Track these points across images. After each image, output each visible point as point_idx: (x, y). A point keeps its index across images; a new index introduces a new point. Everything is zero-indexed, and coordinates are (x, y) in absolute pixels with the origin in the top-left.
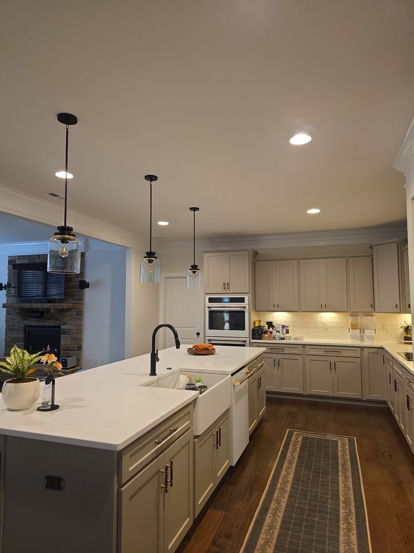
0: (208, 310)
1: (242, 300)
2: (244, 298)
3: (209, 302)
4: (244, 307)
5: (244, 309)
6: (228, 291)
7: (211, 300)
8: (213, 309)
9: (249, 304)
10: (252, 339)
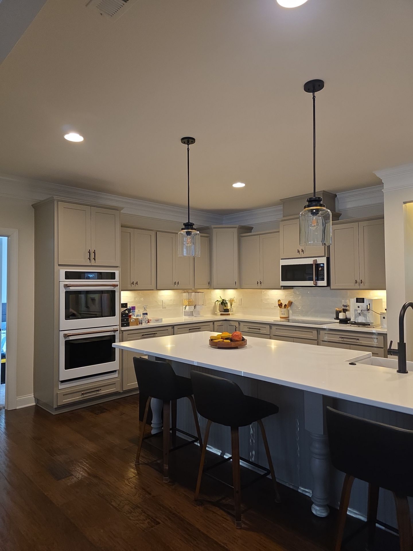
0: (65, 291)
1: (112, 276)
2: (115, 273)
3: (66, 279)
4: (115, 286)
5: (114, 288)
6: (93, 263)
7: (69, 275)
8: (72, 289)
9: (119, 281)
10: (121, 327)
